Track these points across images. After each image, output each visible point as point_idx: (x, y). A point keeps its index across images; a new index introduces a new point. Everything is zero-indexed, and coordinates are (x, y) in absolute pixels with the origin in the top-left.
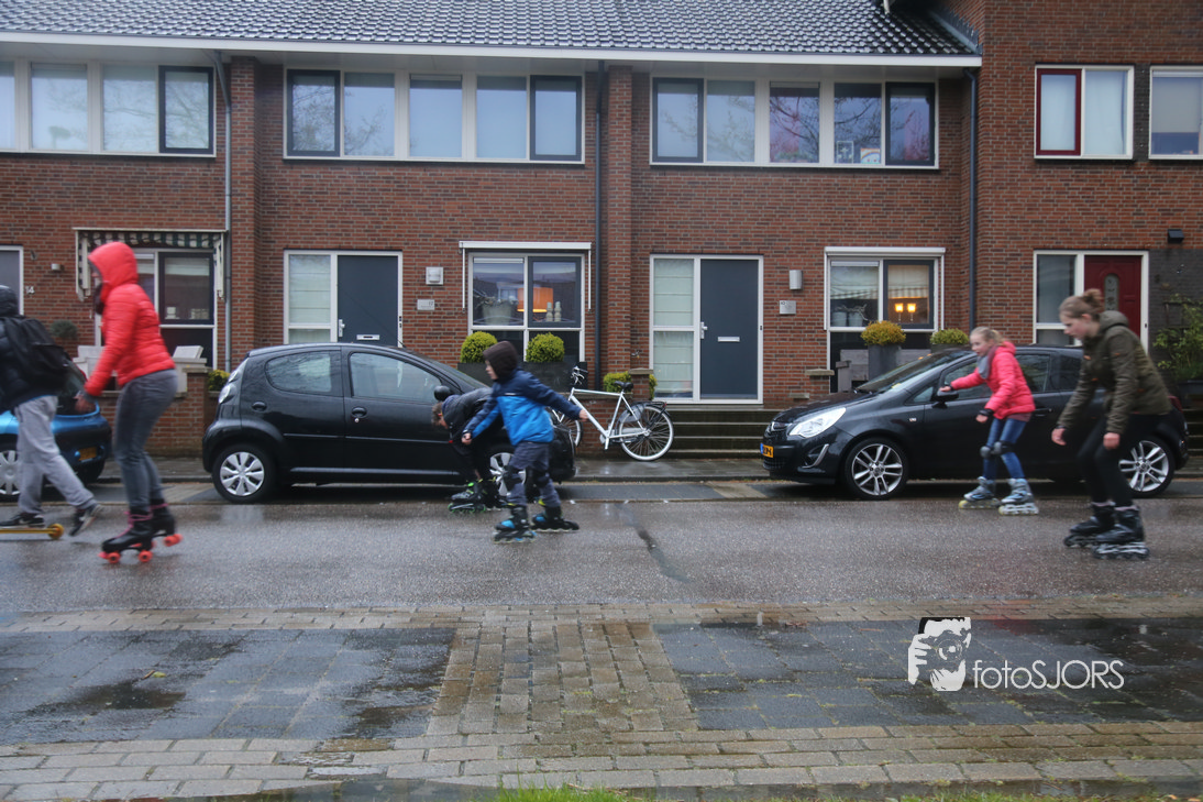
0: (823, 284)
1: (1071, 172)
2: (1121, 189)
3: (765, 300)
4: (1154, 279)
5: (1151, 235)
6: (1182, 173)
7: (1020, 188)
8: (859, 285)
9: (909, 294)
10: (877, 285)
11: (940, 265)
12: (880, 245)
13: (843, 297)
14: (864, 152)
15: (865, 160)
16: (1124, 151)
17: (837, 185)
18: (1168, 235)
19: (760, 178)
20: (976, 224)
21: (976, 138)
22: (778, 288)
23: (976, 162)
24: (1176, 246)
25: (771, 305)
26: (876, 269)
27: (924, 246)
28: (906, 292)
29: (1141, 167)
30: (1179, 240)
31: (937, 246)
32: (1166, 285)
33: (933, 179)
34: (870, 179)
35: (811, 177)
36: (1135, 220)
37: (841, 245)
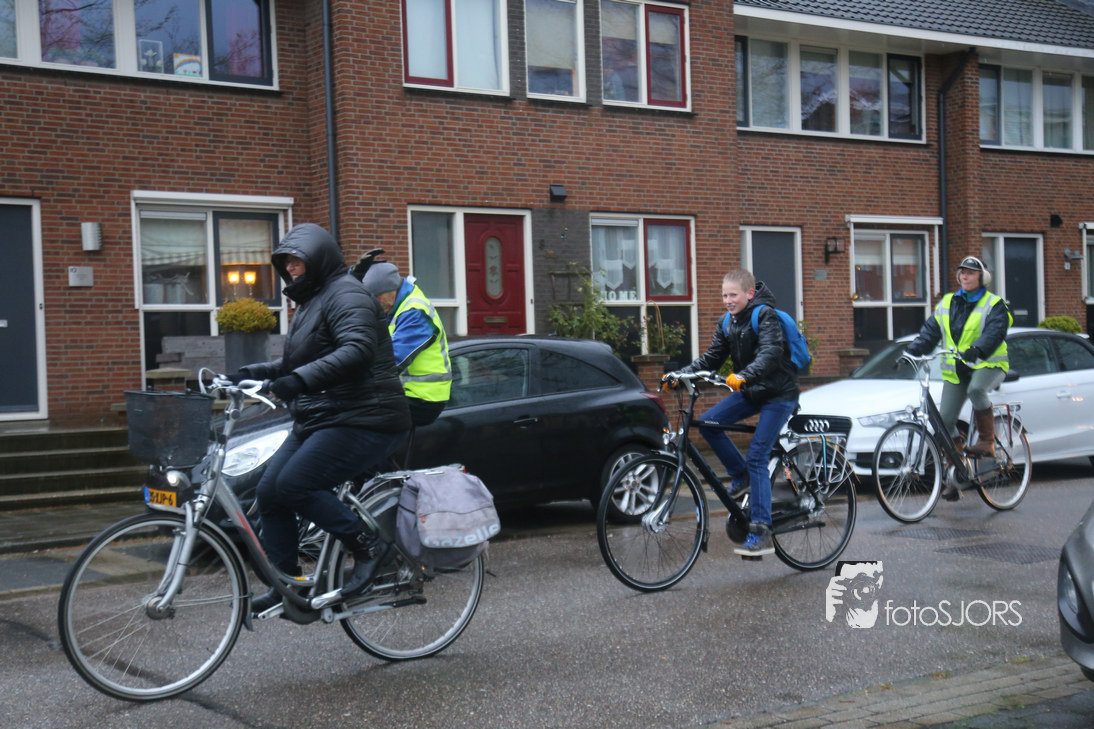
0: (130, 244)
1: (444, 107)
2: (500, 133)
3: (45, 265)
4: (539, 245)
5: (534, 191)
6: (562, 117)
7: (387, 124)
8: (179, 246)
9: (247, 258)
10: (205, 246)
11: (286, 221)
12: (208, 191)
13: (157, 262)
14: (178, 59)
15: (180, 70)
16: (498, 85)
17: (144, 102)
18: (551, 192)
19: (29, 84)
20: (336, 168)
21: (331, 53)
22: (62, 247)
23: (333, 85)
24: (558, 205)
25: (54, 272)
26: (202, 224)
27: (265, 194)
28: (242, 255)
29: (520, 106)
30: (560, 199)
31: (282, 195)
32: (551, 252)
33: (274, 105)
34: (190, 98)
35: (106, 89)
36: (516, 172)
37: (154, 189)
